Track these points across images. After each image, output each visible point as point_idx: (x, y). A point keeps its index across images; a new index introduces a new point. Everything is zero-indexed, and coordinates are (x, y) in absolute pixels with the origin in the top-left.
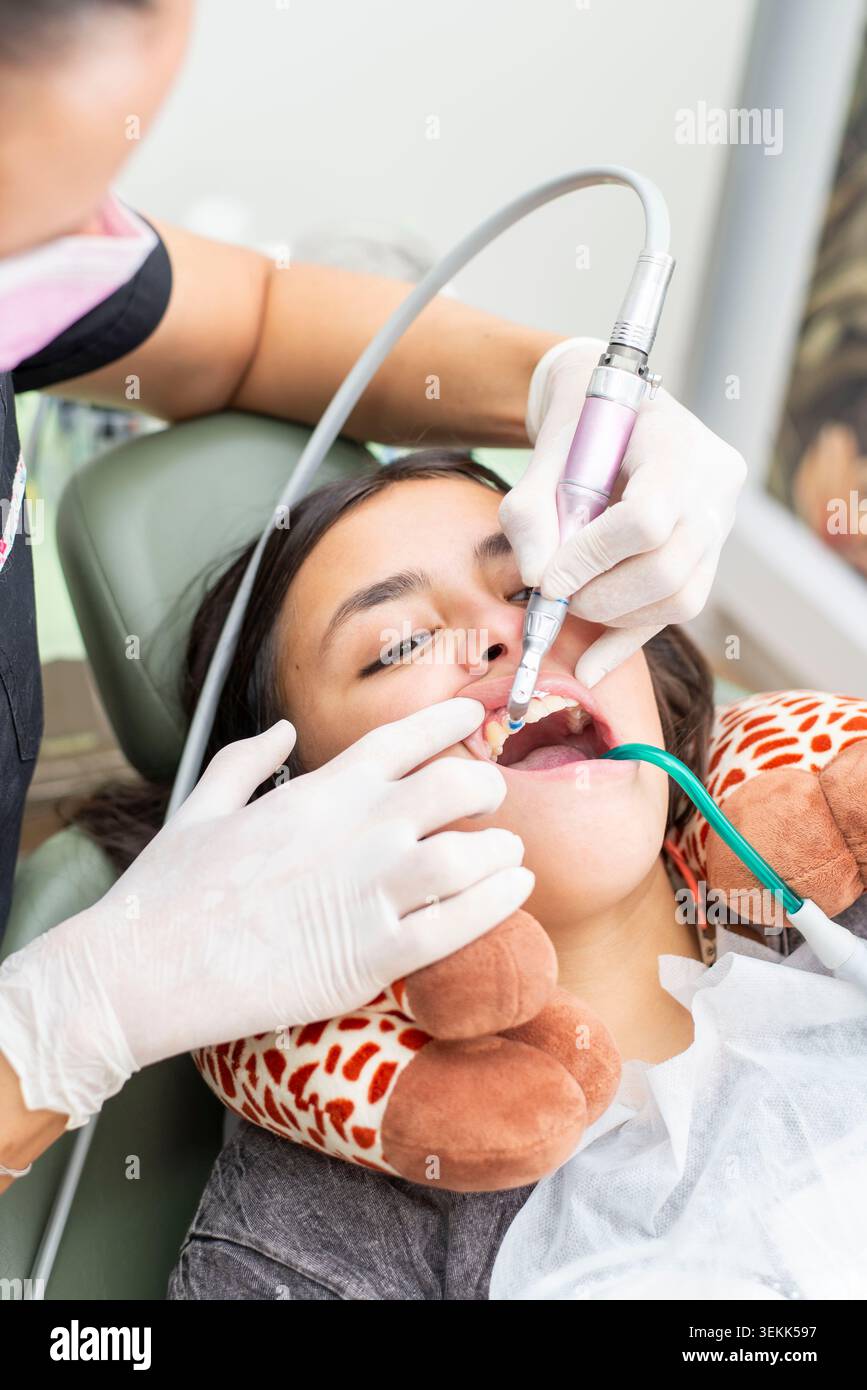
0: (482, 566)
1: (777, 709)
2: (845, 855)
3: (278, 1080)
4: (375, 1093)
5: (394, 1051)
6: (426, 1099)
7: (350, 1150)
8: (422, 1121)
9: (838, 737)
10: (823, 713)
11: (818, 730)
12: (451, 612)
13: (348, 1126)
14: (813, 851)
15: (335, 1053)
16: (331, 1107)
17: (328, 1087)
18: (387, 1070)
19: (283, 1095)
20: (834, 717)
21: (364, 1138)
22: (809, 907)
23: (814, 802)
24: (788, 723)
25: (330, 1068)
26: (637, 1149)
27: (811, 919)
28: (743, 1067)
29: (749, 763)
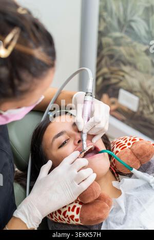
0: (73, 128)
1: (120, 140)
2: (137, 160)
3: (61, 214)
4: (77, 213)
5: (78, 206)
6: (86, 212)
7: (75, 223)
8: (86, 215)
9: (132, 143)
10: (128, 139)
11: (128, 142)
12: (70, 135)
13: (74, 219)
14: (133, 160)
15: (69, 208)
16: (70, 217)
17: (69, 214)
18: (78, 209)
19: (62, 216)
20: (130, 140)
21: (77, 220)
22: (134, 169)
23: (131, 153)
24: (123, 142)
25: (69, 211)
26: (116, 212)
27: (134, 171)
28: (129, 196)
29: (119, 149)
